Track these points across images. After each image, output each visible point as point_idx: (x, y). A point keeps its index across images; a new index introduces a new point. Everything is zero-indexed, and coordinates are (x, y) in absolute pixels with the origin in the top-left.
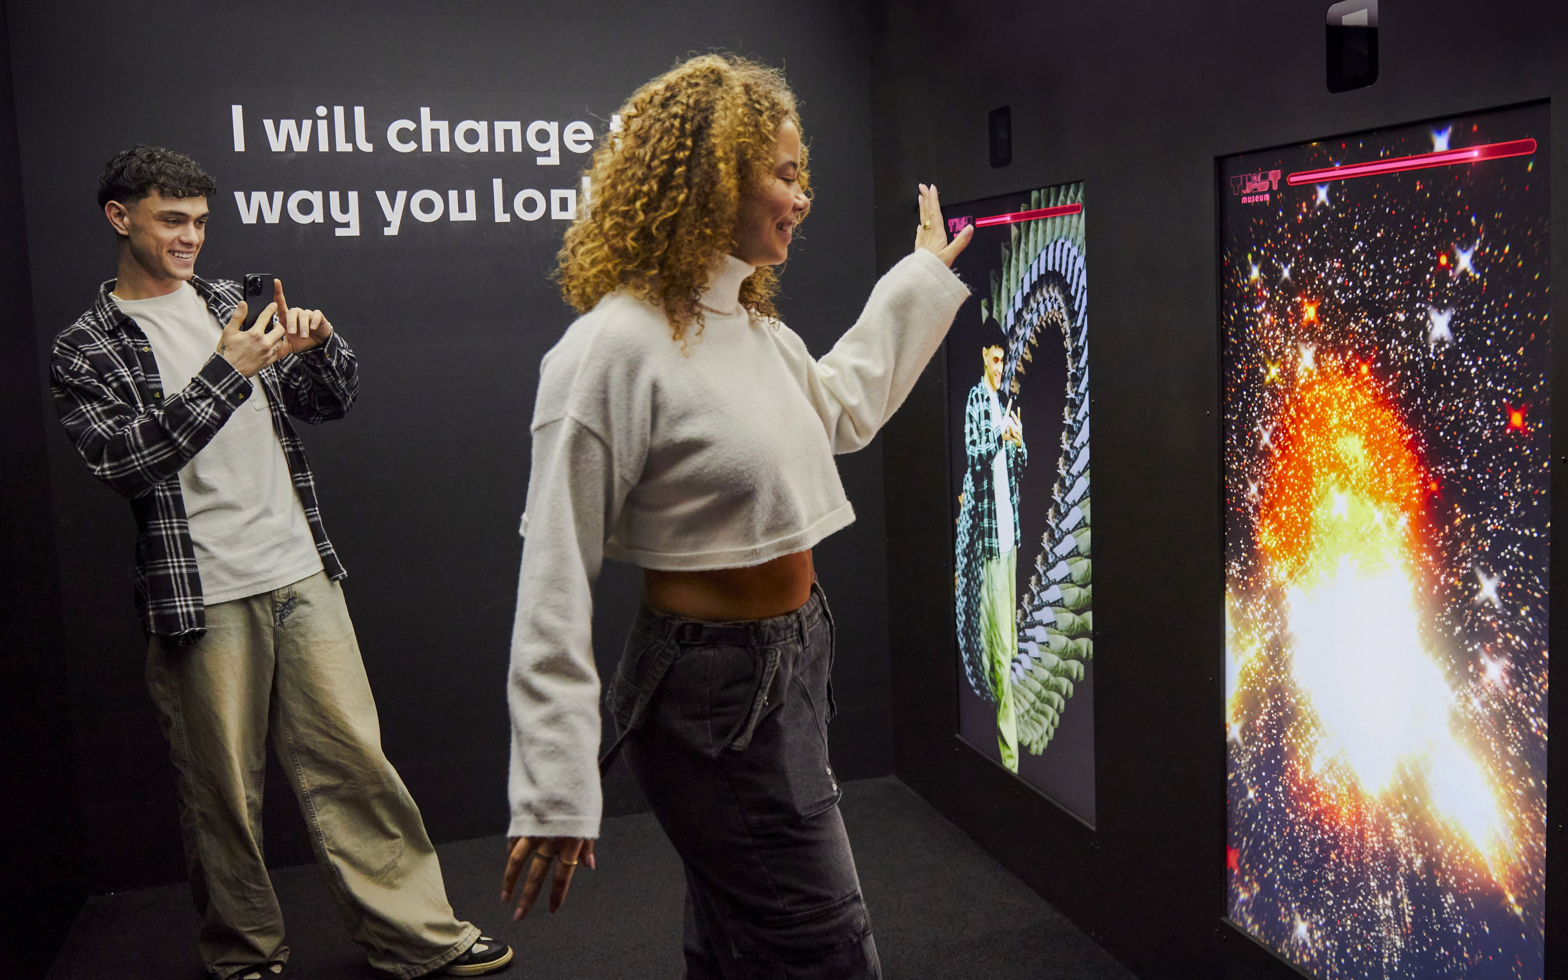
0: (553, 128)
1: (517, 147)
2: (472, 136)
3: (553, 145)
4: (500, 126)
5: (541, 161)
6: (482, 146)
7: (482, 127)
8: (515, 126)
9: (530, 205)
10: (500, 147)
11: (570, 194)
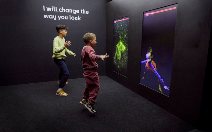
0: (75, 10)
1: (72, 12)
2: (67, 11)
3: (75, 12)
4: (70, 10)
5: (74, 14)
6: (68, 12)
7: (68, 10)
8: (71, 10)
9: (73, 18)
10: (70, 12)
11: (77, 17)
